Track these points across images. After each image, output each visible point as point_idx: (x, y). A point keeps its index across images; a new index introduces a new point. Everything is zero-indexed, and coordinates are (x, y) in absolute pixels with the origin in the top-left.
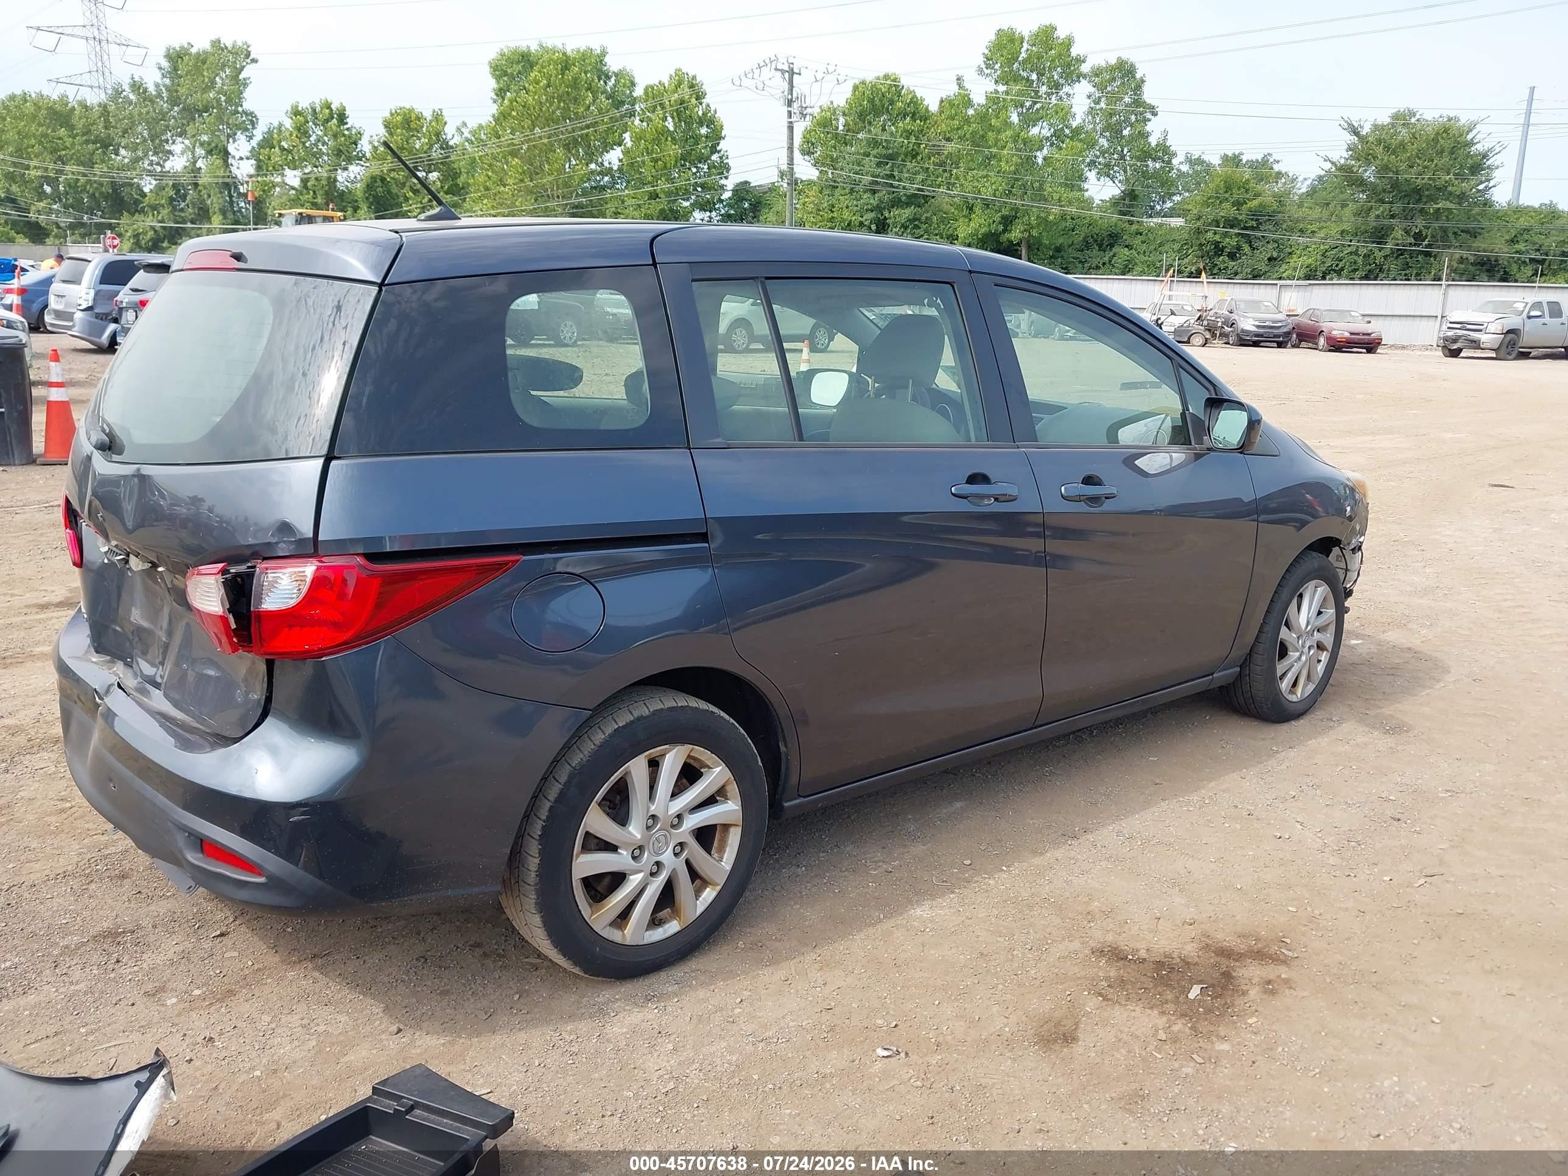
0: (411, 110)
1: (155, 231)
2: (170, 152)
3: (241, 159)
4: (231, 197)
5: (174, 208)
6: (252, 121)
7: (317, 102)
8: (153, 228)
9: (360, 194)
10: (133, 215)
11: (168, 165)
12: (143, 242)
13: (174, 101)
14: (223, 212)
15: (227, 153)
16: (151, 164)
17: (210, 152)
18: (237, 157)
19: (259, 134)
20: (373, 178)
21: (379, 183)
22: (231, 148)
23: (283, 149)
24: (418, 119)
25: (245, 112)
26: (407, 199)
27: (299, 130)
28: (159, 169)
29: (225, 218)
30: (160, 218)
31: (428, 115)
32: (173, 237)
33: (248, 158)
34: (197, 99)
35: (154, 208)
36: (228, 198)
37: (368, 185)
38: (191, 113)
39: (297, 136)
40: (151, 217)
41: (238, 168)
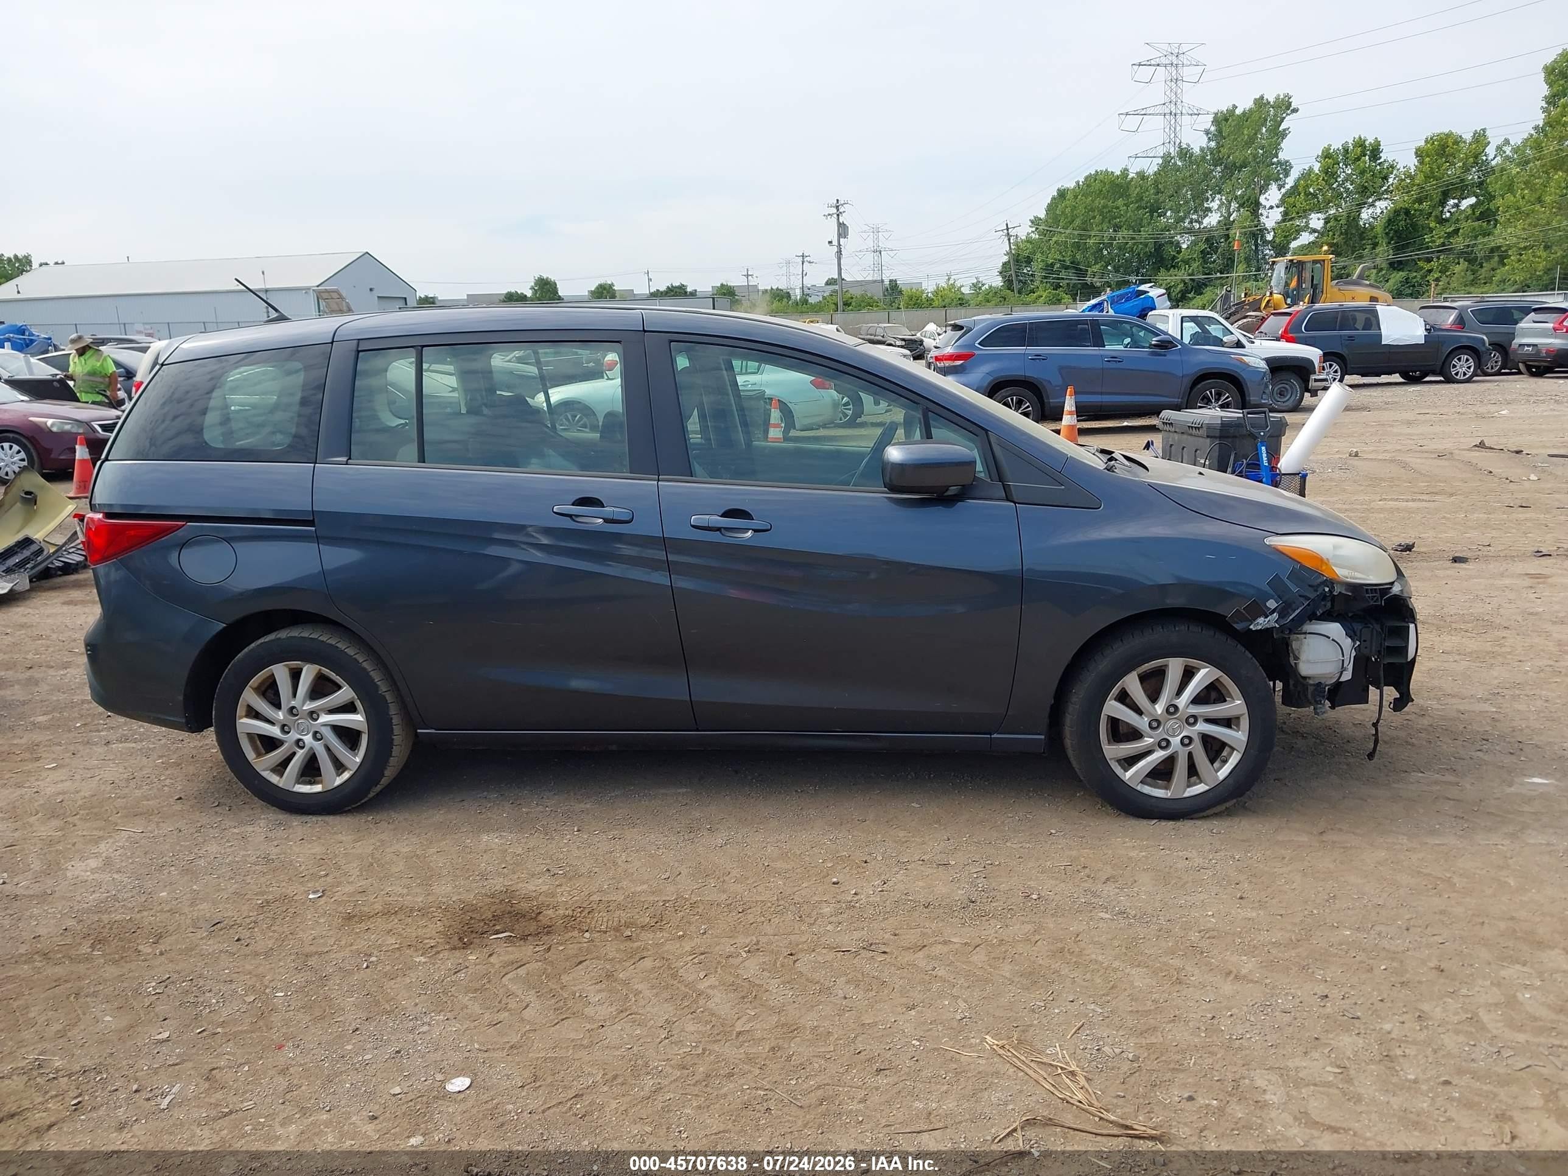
0: (1449, 135)
1: (1185, 283)
2: (1209, 210)
3: (1271, 207)
4: (1256, 245)
5: (1205, 262)
6: (1285, 170)
7: (1351, 141)
8: (1183, 281)
9: (1379, 230)
10: (1168, 270)
11: (1206, 222)
12: (1173, 294)
13: (1217, 162)
14: (1248, 260)
15: (1258, 204)
16: (1191, 222)
17: (1242, 205)
18: (1267, 207)
19: (1290, 182)
20: (1396, 212)
21: (1403, 216)
22: (1262, 199)
23: (1308, 194)
24: (1456, 143)
25: (1279, 163)
26: (1431, 230)
27: (1326, 173)
28: (1197, 226)
29: (1249, 266)
30: (1190, 271)
31: (1468, 137)
32: (1200, 287)
33: (1278, 207)
34: (1236, 157)
35: (1187, 262)
36: (1254, 247)
37: (1390, 220)
38: (1231, 169)
39: (1323, 179)
40: (1183, 271)
41: (1267, 217)
